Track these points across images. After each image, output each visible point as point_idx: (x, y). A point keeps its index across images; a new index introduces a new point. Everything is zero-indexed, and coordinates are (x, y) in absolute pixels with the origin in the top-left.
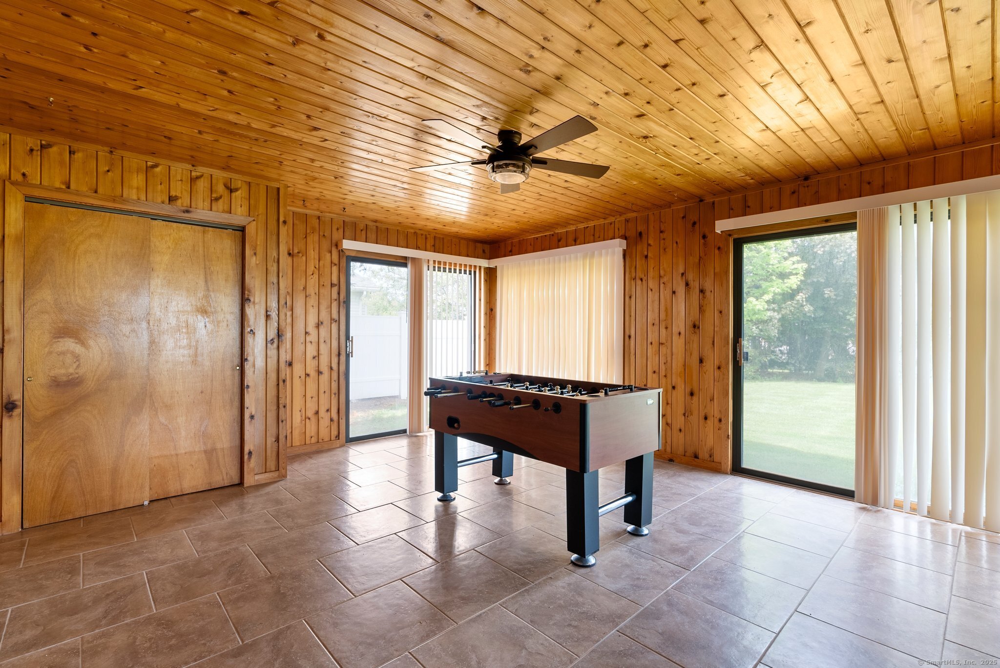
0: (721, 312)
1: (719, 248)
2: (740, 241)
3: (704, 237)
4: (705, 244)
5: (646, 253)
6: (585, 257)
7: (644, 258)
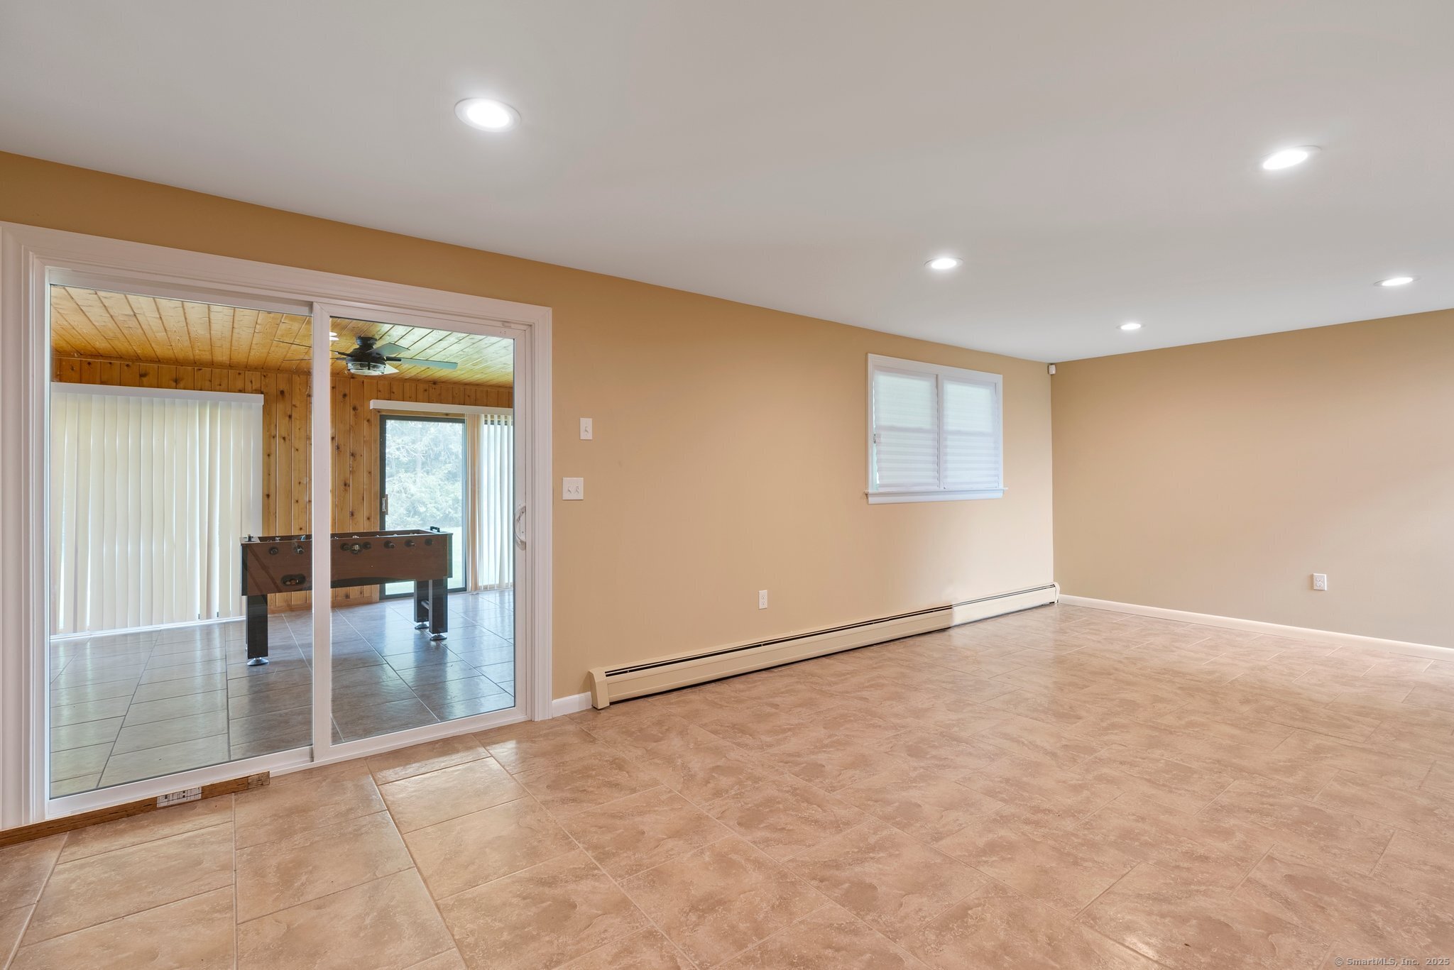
0: (370, 473)
1: (368, 421)
2: (383, 417)
3: (355, 409)
4: (355, 415)
5: (289, 413)
6: (202, 405)
7: (287, 418)
